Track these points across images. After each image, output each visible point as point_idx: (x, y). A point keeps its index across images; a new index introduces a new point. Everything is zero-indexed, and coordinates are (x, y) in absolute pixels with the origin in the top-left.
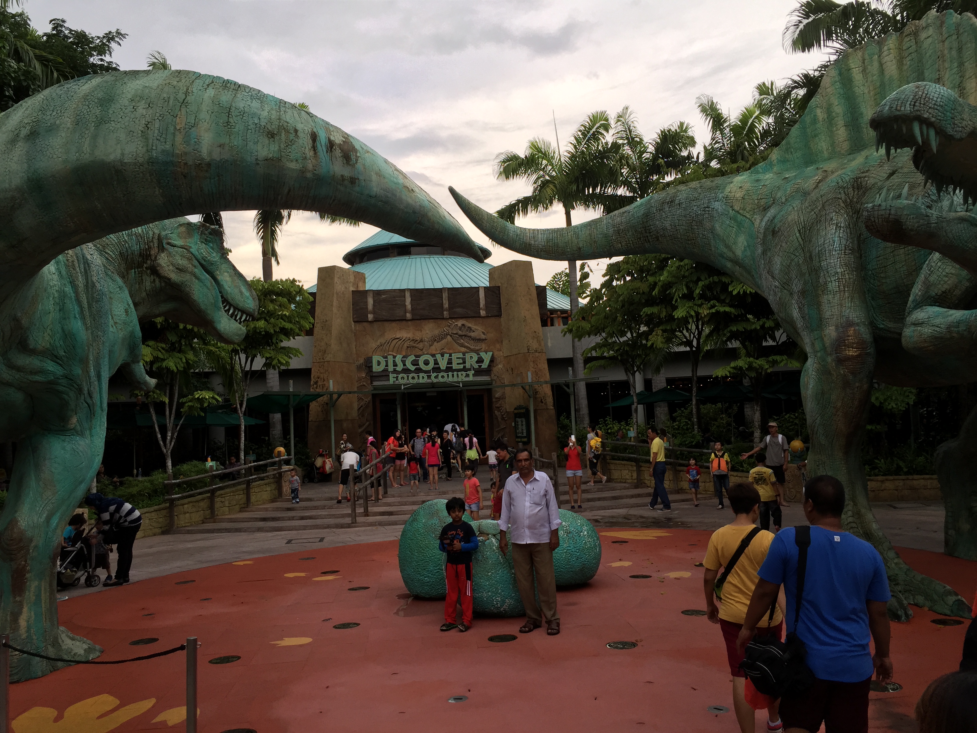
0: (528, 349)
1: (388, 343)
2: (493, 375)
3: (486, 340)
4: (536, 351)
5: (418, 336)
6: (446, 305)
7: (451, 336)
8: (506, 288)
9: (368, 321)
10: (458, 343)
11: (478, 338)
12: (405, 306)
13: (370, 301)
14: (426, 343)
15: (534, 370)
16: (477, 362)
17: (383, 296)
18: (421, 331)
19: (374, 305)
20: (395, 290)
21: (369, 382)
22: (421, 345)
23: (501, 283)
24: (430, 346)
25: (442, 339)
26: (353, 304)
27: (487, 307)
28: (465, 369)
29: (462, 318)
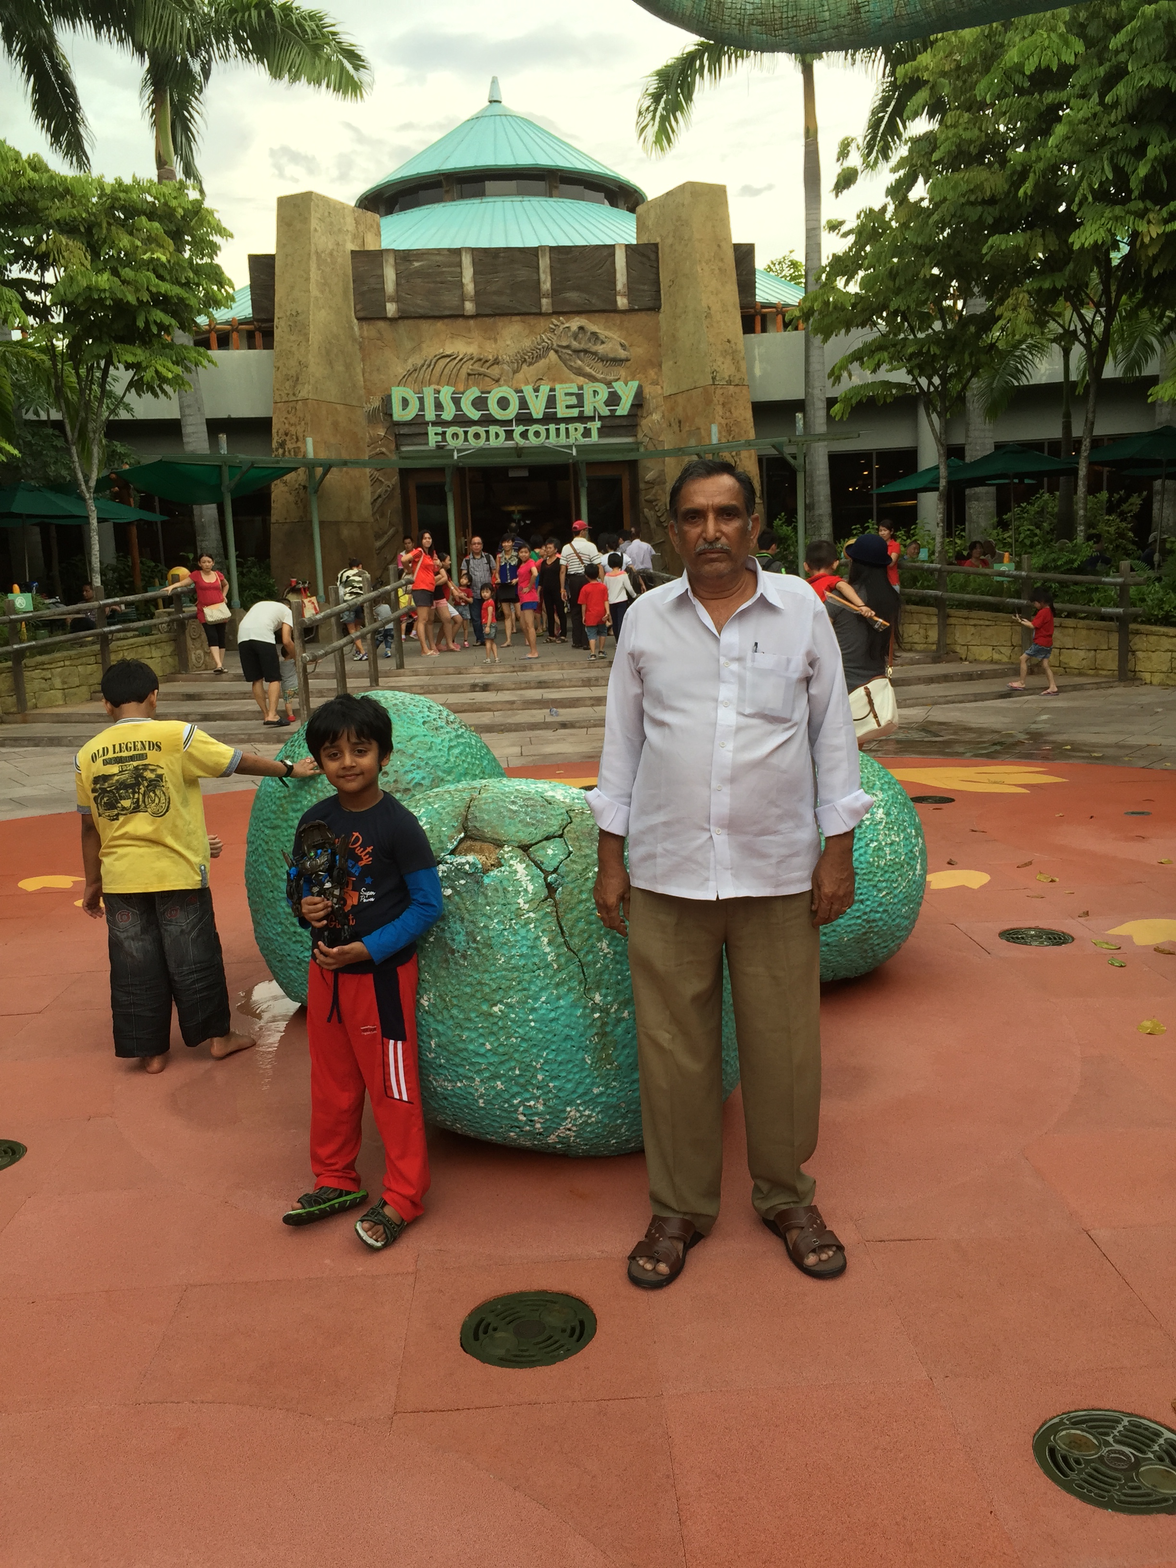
0: (714, 378)
1: (429, 366)
2: (640, 436)
3: (627, 360)
4: (729, 383)
5: (490, 350)
6: (546, 285)
7: (556, 352)
8: (672, 245)
9: (385, 318)
10: (570, 368)
11: (611, 355)
12: (462, 285)
13: (390, 275)
14: (505, 367)
15: (723, 422)
16: (607, 403)
17: (416, 264)
18: (496, 340)
19: (398, 284)
20: (439, 251)
21: (393, 447)
22: (495, 371)
23: (661, 236)
24: (515, 372)
25: (539, 357)
26: (354, 281)
27: (631, 291)
28: (582, 418)
29: (579, 313)
